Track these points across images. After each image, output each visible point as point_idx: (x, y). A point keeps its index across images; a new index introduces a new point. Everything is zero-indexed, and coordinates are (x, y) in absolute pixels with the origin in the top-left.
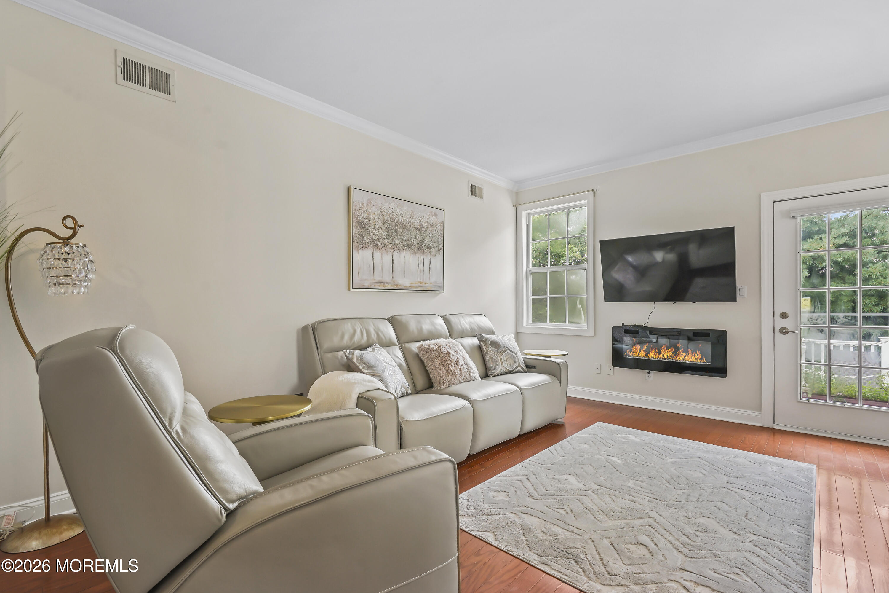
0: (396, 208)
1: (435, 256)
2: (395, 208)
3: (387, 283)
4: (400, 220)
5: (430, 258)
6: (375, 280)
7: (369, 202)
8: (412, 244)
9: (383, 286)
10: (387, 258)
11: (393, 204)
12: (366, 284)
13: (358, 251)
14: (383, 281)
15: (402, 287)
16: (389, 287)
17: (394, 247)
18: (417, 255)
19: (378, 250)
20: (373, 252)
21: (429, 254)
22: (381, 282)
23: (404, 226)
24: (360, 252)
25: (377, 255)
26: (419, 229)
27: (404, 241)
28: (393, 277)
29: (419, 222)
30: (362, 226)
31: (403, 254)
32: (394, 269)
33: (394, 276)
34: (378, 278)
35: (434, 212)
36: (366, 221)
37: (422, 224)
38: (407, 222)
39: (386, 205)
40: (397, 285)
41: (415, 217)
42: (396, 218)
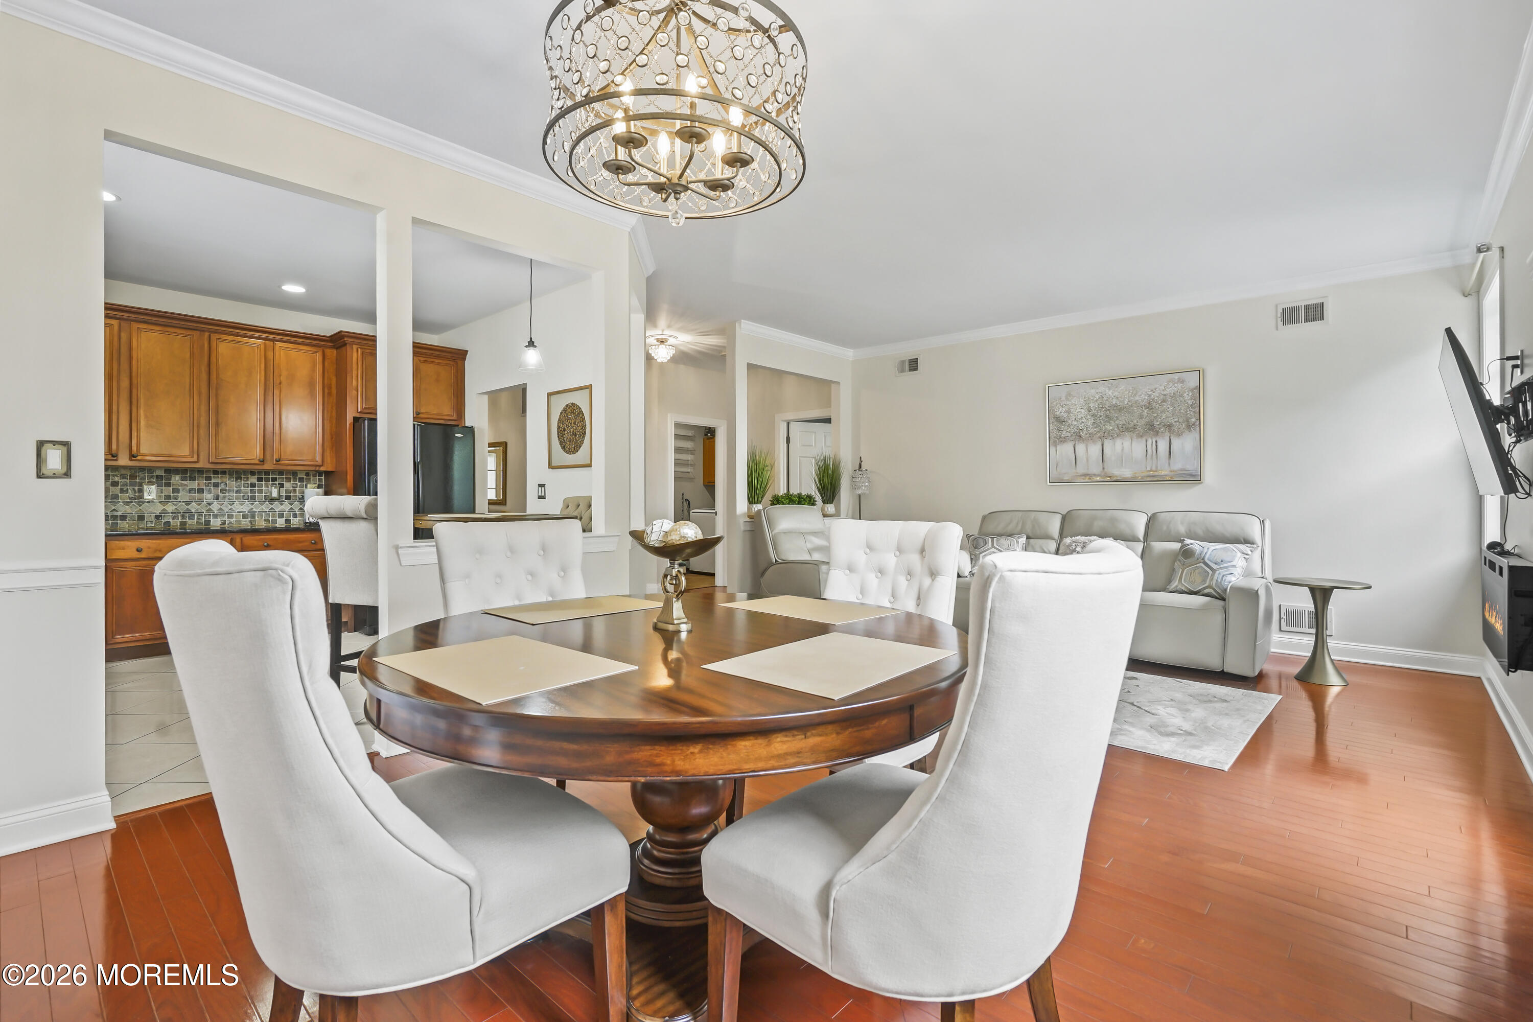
0: (1107, 391)
1: (1179, 435)
2: (1105, 391)
3: (1095, 475)
4: (1114, 403)
5: (1170, 440)
6: (1077, 473)
7: (1069, 395)
8: (1135, 427)
9: (1090, 479)
10: (1095, 449)
11: (1102, 388)
12: (1066, 478)
13: (1056, 446)
14: (1090, 472)
15: (1119, 478)
16: (1098, 479)
17: (1104, 436)
18: (1144, 439)
19: (1081, 441)
20: (1075, 445)
21: (1167, 434)
22: (1085, 475)
23: (1120, 409)
24: (1058, 447)
25: (1081, 448)
26: (1149, 406)
27: (1120, 426)
28: (1104, 469)
29: (1146, 398)
30: (1060, 421)
31: (1118, 442)
32: (1105, 459)
33: (1105, 467)
34: (1081, 469)
35: (1176, 378)
36: (1065, 415)
37: (1153, 399)
38: (1126, 403)
39: (1093, 391)
40: (1110, 477)
41: (1140, 393)
42: (1107, 402)
